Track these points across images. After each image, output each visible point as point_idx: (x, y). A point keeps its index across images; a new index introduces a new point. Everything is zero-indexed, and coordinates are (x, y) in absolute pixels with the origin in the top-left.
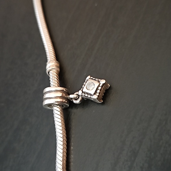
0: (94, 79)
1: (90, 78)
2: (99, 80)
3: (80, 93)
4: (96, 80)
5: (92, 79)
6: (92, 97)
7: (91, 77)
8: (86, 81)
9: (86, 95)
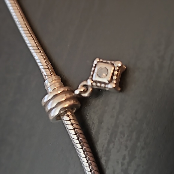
0: (104, 61)
1: (99, 62)
2: (113, 62)
3: (89, 82)
4: (108, 63)
5: (102, 62)
6: (107, 86)
7: (99, 60)
8: (94, 65)
9: (99, 84)
